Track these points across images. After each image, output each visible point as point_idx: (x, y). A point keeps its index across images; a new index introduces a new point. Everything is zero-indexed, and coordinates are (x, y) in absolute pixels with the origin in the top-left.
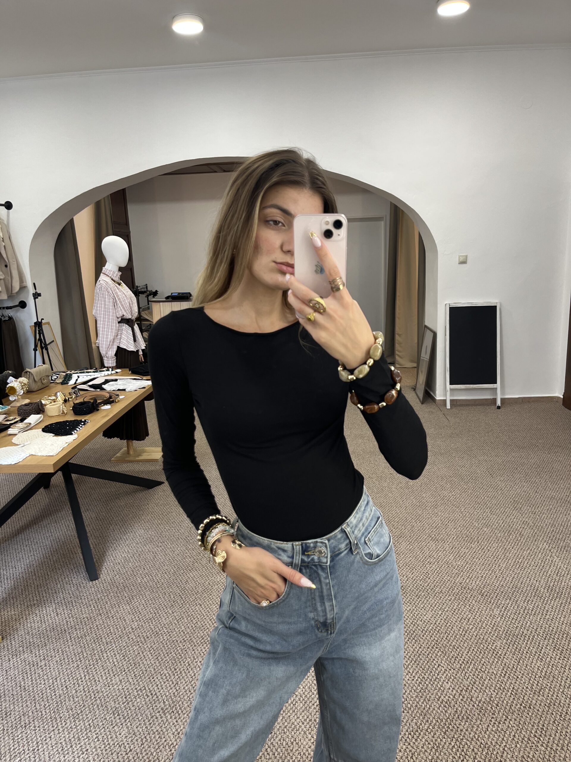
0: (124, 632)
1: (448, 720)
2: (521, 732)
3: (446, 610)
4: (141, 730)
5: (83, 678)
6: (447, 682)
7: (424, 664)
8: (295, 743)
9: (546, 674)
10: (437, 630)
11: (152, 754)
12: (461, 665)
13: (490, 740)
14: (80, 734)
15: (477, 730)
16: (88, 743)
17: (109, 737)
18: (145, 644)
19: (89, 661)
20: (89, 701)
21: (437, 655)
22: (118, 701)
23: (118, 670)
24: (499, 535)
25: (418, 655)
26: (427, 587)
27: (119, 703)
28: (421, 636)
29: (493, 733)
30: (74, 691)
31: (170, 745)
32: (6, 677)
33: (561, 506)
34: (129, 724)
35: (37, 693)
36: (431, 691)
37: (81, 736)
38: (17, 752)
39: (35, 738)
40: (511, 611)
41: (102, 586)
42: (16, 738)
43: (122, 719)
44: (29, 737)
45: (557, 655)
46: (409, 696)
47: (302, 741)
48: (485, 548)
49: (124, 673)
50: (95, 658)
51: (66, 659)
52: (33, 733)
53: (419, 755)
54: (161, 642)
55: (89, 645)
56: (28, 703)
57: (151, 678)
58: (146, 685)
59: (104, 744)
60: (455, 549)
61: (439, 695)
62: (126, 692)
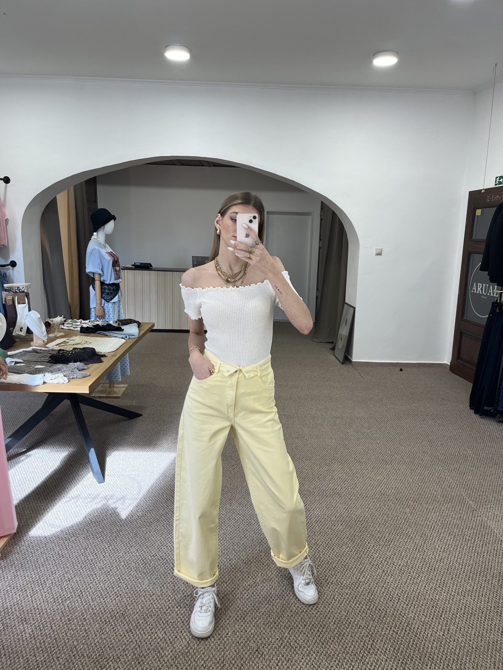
0: (132, 518)
1: (378, 576)
2: (429, 584)
3: (371, 508)
4: (158, 581)
5: (108, 548)
6: (376, 553)
7: (358, 542)
8: (272, 589)
9: (444, 550)
10: (366, 521)
11: (170, 596)
12: (385, 543)
13: (409, 589)
14: (113, 585)
15: (399, 582)
16: (120, 590)
17: (136, 586)
18: (150, 527)
19: (109, 537)
20: (115, 563)
21: (367, 536)
22: (138, 563)
23: (134, 543)
24: (407, 460)
25: (353, 536)
26: (356, 493)
27: (139, 564)
28: (355, 524)
29: (410, 584)
30: (103, 557)
31: (182, 590)
32: (46, 548)
33: (450, 442)
34: (149, 577)
35: (73, 559)
36: (365, 558)
37: (114, 586)
38: (67, 597)
39: (79, 588)
40: (417, 510)
41: (107, 487)
42: (64, 588)
43: (143, 574)
44: (73, 587)
45: (451, 538)
46: (350, 561)
47: (277, 588)
48: (397, 469)
49: (138, 545)
50: (114, 535)
51: (91, 536)
52: (76, 584)
53: (360, 596)
54: (163, 526)
55: (107, 527)
56: (68, 565)
57: (160, 548)
58: (157, 554)
59: (133, 590)
60: (375, 468)
61: (371, 561)
62: (142, 558)
